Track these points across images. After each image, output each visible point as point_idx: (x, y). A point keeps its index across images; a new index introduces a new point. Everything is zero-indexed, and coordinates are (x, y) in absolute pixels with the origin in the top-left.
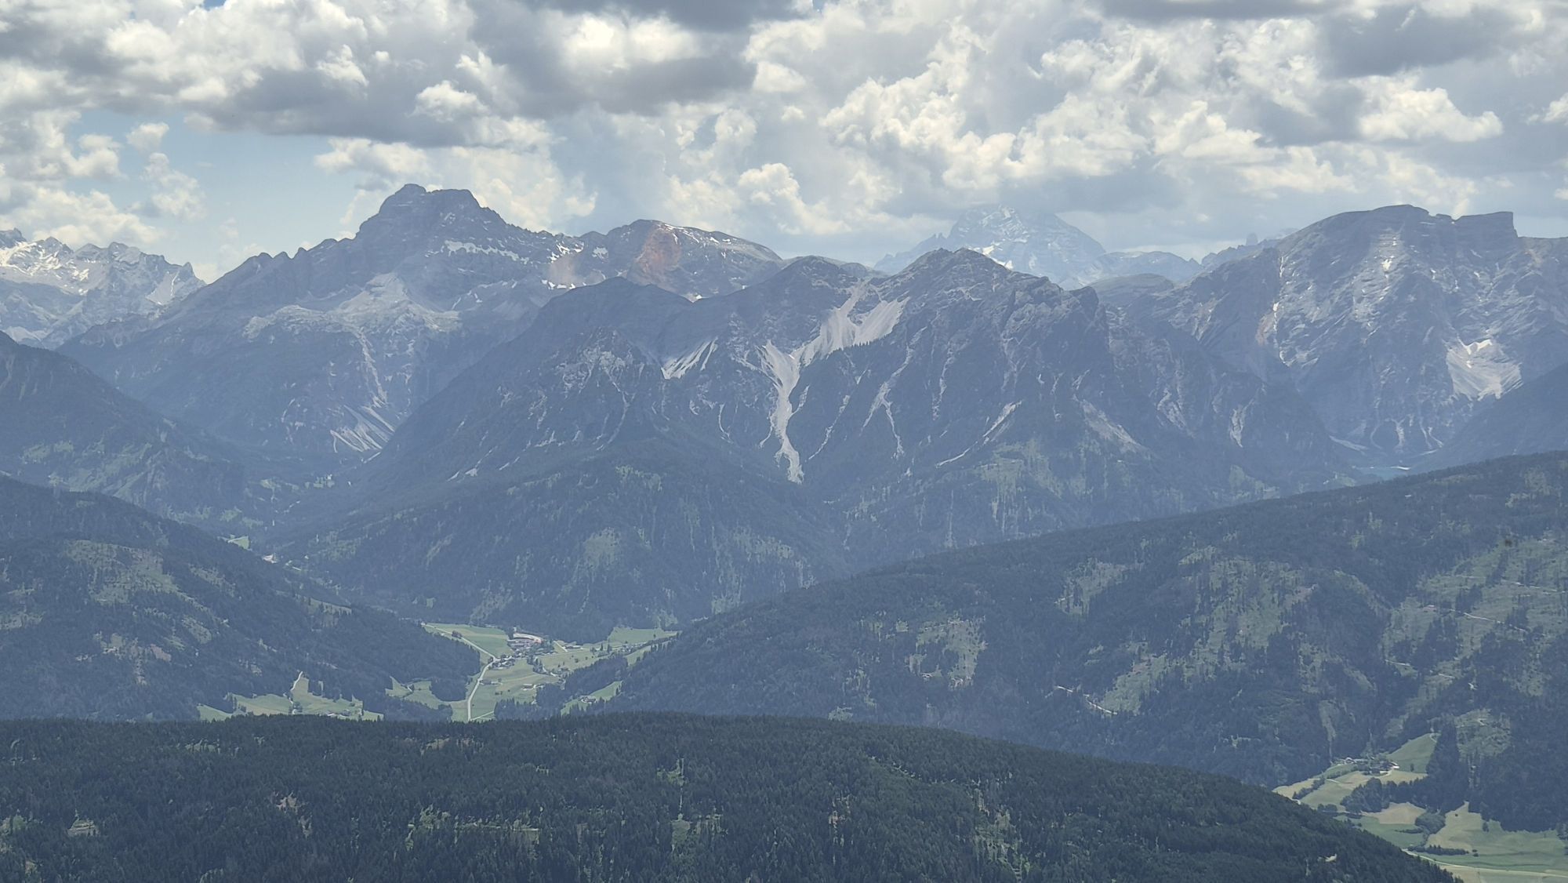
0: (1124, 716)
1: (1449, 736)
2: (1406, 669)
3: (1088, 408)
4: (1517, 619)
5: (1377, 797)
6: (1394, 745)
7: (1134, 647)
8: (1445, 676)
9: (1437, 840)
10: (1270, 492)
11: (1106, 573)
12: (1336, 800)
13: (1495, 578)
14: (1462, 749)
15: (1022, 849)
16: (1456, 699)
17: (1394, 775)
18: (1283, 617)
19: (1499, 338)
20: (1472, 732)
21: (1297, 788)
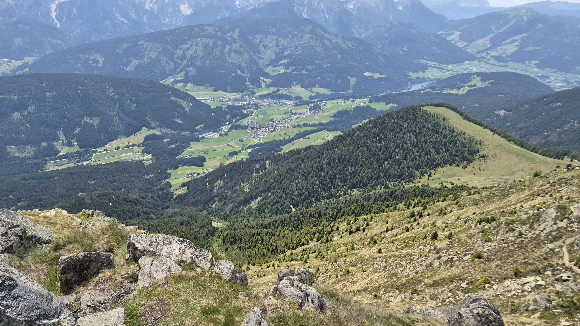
0: (132, 71)
1: (186, 72)
2: (179, 61)
3: (117, 15)
4: (195, 52)
5: (176, 82)
6: (178, 73)
7: (132, 59)
8: (185, 62)
9: (186, 88)
10: (153, 31)
11: (125, 46)
12: (170, 83)
13: (191, 46)
14: (189, 74)
15: (116, 94)
16: (187, 66)
17: (178, 78)
18: (157, 53)
19: (189, 4)
20: (190, 71)
21: (163, 81)
